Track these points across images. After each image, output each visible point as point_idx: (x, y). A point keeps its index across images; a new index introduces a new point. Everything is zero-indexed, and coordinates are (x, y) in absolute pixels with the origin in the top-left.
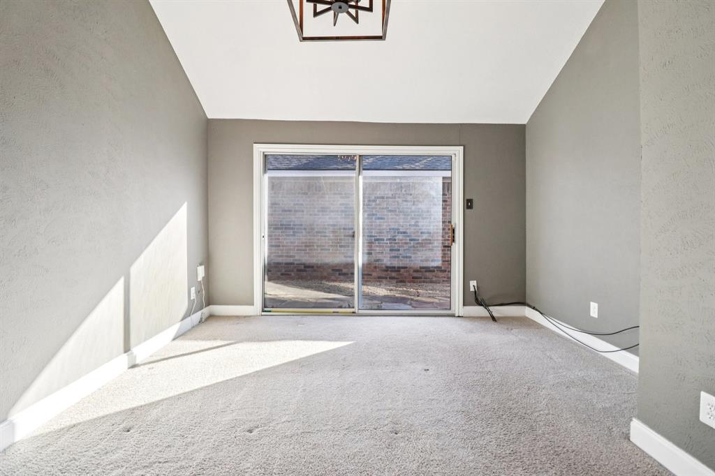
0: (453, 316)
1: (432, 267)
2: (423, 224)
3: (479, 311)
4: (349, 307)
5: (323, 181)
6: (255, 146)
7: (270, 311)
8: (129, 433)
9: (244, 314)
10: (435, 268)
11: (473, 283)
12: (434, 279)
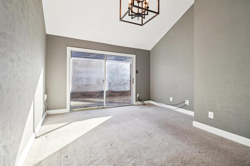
0: (133, 105)
1: (115, 91)
2: (125, 78)
3: (139, 103)
4: (102, 106)
5: (93, 62)
6: (68, 47)
7: (73, 110)
8: (68, 158)
9: (60, 113)
10: (116, 91)
11: (138, 95)
12: (116, 95)
